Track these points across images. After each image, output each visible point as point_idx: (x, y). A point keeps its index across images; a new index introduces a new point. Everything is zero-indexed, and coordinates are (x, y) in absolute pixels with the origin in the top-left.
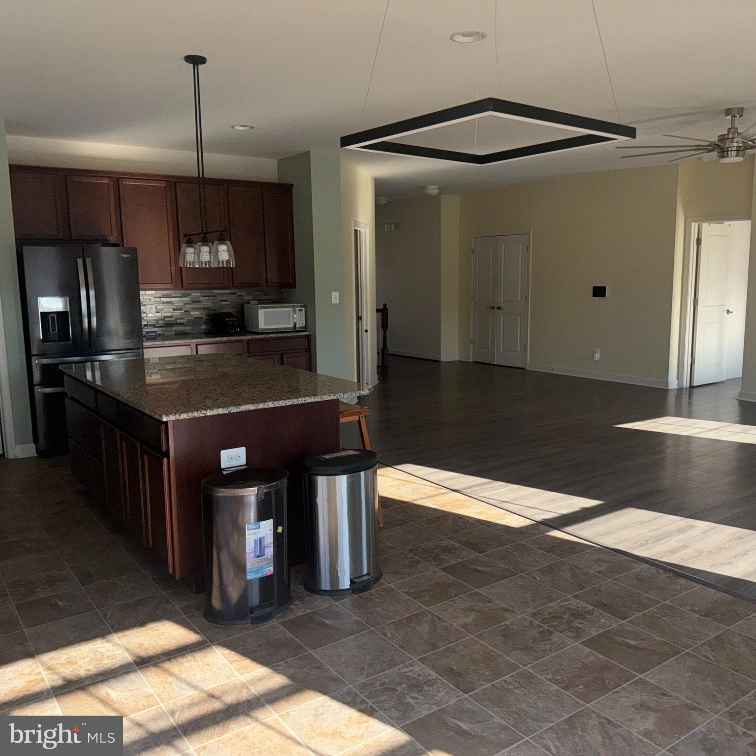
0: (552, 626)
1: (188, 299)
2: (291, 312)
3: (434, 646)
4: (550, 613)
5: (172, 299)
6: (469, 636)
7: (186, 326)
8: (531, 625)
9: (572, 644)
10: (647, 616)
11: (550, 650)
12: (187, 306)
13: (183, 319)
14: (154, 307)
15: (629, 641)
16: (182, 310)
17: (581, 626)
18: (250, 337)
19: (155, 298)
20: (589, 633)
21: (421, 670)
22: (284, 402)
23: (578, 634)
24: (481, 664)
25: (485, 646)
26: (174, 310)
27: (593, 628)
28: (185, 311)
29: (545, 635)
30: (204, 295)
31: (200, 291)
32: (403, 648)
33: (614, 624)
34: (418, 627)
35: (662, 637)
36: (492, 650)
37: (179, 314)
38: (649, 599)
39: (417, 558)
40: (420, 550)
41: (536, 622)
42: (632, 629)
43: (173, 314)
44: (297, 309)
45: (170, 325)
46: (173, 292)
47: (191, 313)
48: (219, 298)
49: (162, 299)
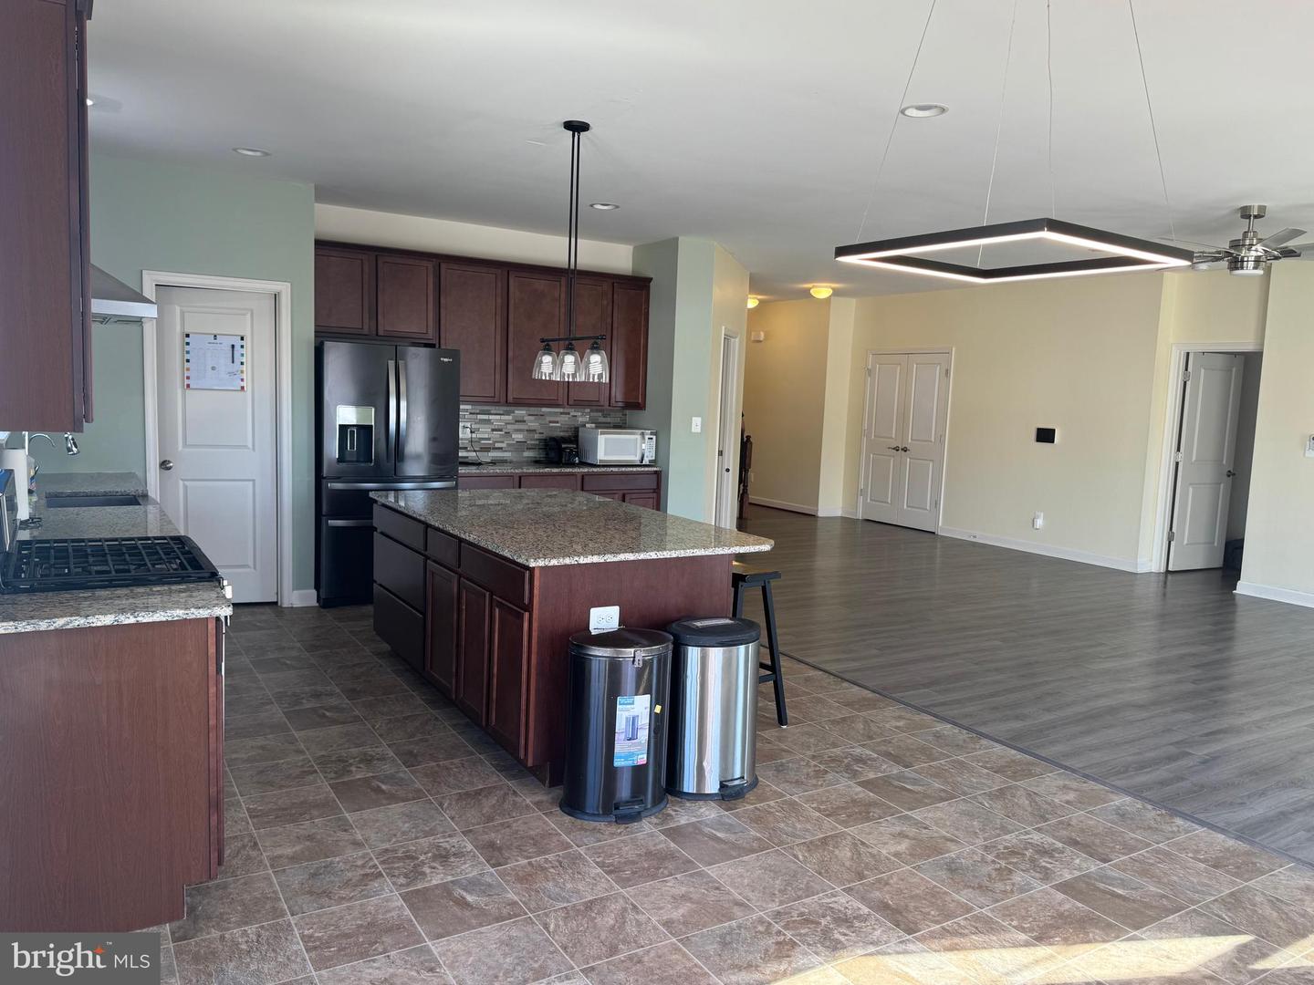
0: (1010, 863)
1: (510, 418)
2: (639, 441)
3: (861, 876)
4: (1006, 848)
5: (491, 417)
6: (903, 867)
7: (506, 451)
8: (983, 860)
9: (1039, 887)
10: (1136, 861)
11: (1012, 891)
12: (509, 426)
13: (503, 442)
14: (470, 425)
15: (1115, 890)
16: (501, 430)
17: (1049, 866)
18: (586, 470)
19: (471, 413)
20: (1061, 875)
21: (847, 902)
23: (1046, 875)
24: (924, 902)
25: (927, 881)
26: (493, 430)
27: (1066, 870)
28: (505, 433)
29: (1004, 873)
30: (530, 413)
31: (526, 408)
32: (820, 874)
33: (1093, 867)
34: (837, 852)
35: (1158, 888)
36: (935, 886)
37: (499, 436)
38: (1137, 840)
39: (822, 767)
40: (826, 758)
41: (990, 858)
42: (1117, 875)
43: (490, 436)
44: (647, 437)
45: (486, 449)
46: (493, 408)
47: (513, 436)
48: (548, 419)
49: (479, 417)
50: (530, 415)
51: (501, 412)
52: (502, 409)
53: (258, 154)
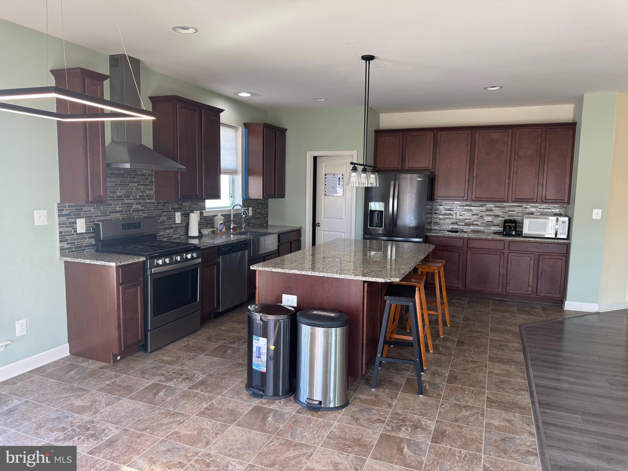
1: (484, 208)
5: (472, 208)
7: (480, 226)
12: (482, 213)
13: (478, 221)
14: (458, 212)
16: (477, 215)
18: (510, 238)
19: (460, 206)
22: (318, 274)
26: (473, 215)
28: (480, 216)
30: (496, 206)
31: (493, 203)
37: (476, 218)
43: (471, 218)
44: (560, 221)
45: (468, 225)
46: (474, 203)
47: (485, 218)
48: (508, 209)
49: (465, 208)
50: (496, 207)
51: (478, 205)
52: (479, 204)
53: (323, 100)
